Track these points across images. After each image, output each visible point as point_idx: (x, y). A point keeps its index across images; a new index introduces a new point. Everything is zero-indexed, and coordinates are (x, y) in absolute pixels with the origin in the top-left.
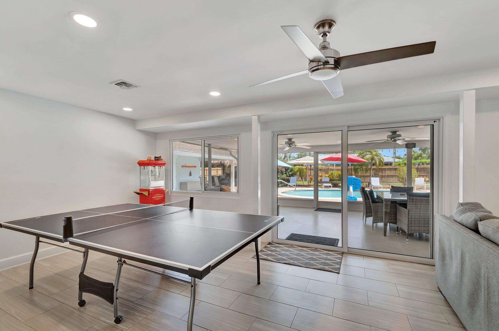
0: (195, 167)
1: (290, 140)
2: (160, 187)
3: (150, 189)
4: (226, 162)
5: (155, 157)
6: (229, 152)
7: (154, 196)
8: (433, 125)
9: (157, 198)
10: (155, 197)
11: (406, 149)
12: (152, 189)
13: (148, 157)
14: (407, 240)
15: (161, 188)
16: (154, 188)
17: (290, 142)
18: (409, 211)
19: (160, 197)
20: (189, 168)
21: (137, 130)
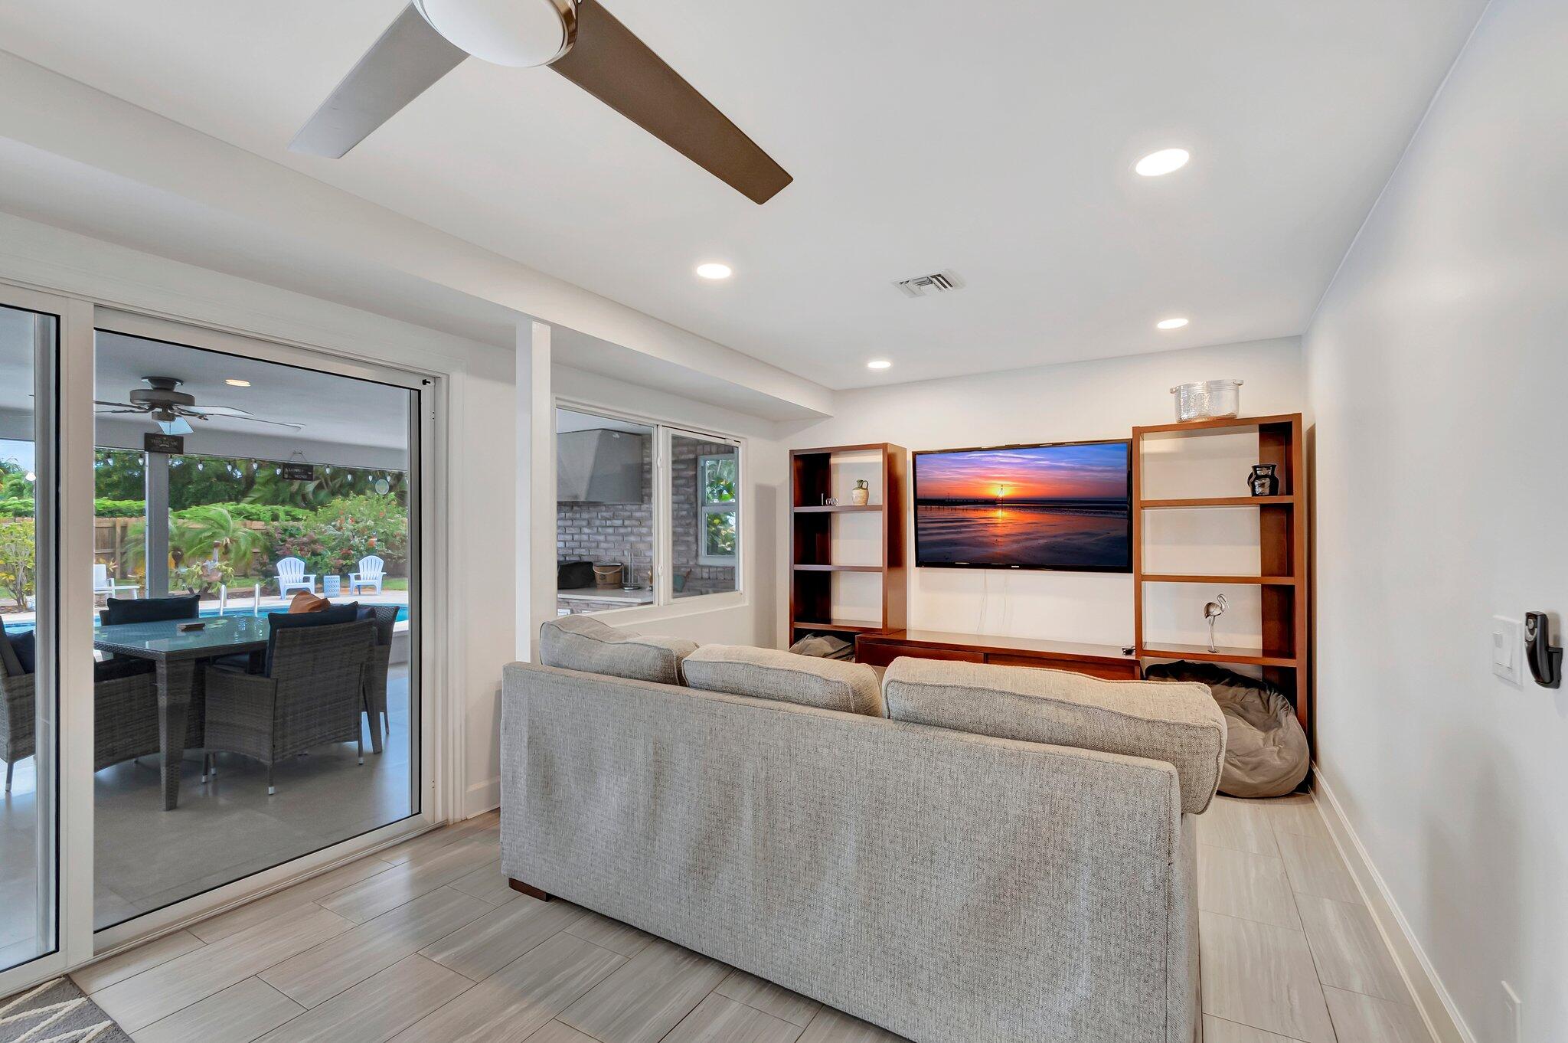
8: (419, 391)
14: (271, 790)
18: (277, 682)
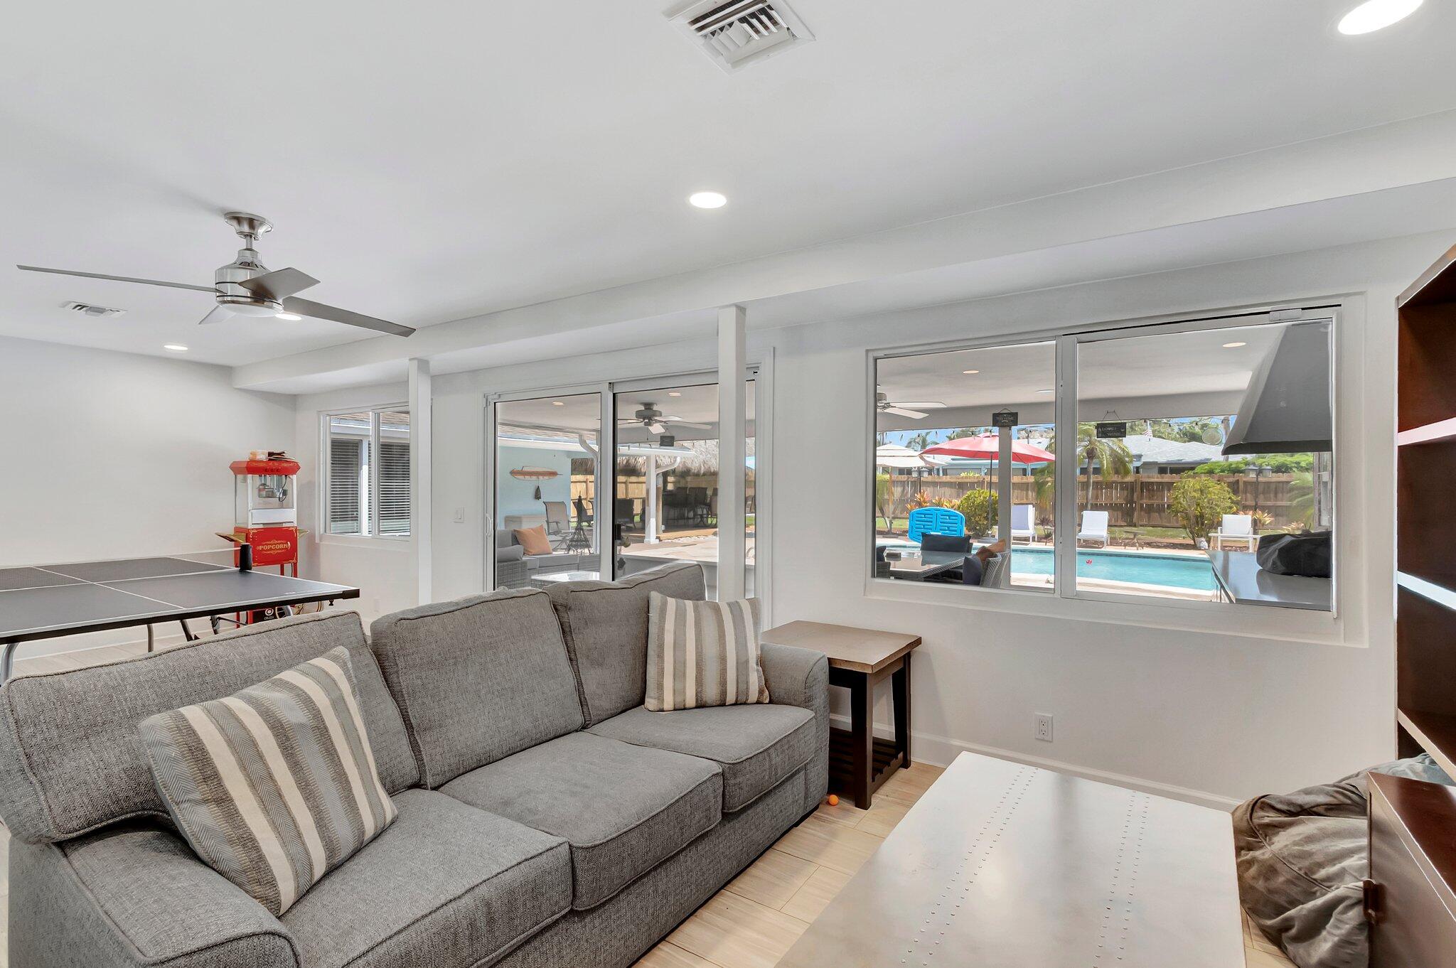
0: (554, 474)
1: (648, 406)
2: (283, 523)
3: (249, 528)
4: (641, 460)
5: (270, 454)
6: (577, 436)
7: (263, 545)
9: (271, 549)
10: (266, 547)
11: (996, 430)
12: (256, 529)
13: (251, 454)
15: (284, 525)
16: (261, 526)
17: (648, 413)
19: (281, 546)
20: (534, 478)
21: (240, 390)
